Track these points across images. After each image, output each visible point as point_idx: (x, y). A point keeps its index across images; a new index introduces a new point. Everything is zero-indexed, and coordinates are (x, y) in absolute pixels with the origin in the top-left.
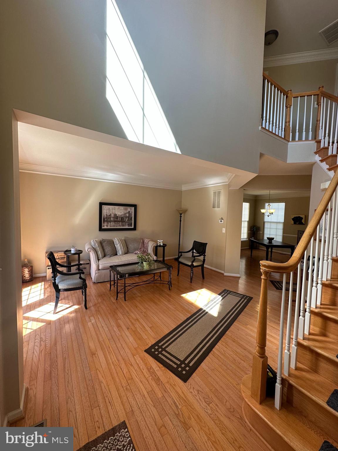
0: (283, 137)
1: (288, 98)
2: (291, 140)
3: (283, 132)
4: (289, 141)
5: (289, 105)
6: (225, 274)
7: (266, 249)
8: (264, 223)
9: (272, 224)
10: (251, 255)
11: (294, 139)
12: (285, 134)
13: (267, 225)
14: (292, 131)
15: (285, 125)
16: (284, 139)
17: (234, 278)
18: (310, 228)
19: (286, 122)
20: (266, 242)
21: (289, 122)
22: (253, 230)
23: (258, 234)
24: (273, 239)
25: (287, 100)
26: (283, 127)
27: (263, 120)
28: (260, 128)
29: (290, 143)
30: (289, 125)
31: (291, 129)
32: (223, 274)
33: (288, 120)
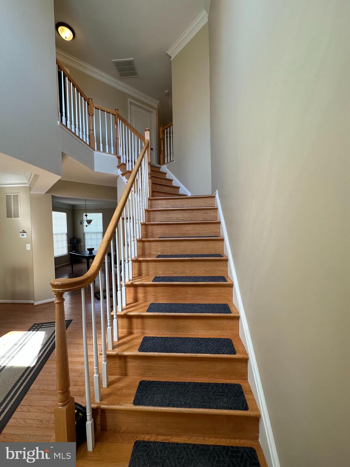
0: (88, 143)
1: (89, 106)
2: (96, 149)
3: (88, 139)
4: (94, 150)
5: (91, 113)
6: (36, 303)
7: (86, 261)
8: (84, 234)
9: (92, 235)
10: (72, 271)
11: (99, 149)
12: (90, 141)
13: (87, 237)
14: (96, 140)
15: (90, 133)
16: (90, 145)
17: (48, 304)
18: (108, 233)
19: (90, 130)
20: (87, 253)
21: (93, 130)
22: (74, 242)
23: (79, 246)
24: (93, 249)
25: (89, 107)
26: (88, 134)
27: (62, 116)
28: (59, 123)
29: (95, 152)
30: (93, 133)
31: (95, 138)
32: (33, 304)
33: (91, 128)
